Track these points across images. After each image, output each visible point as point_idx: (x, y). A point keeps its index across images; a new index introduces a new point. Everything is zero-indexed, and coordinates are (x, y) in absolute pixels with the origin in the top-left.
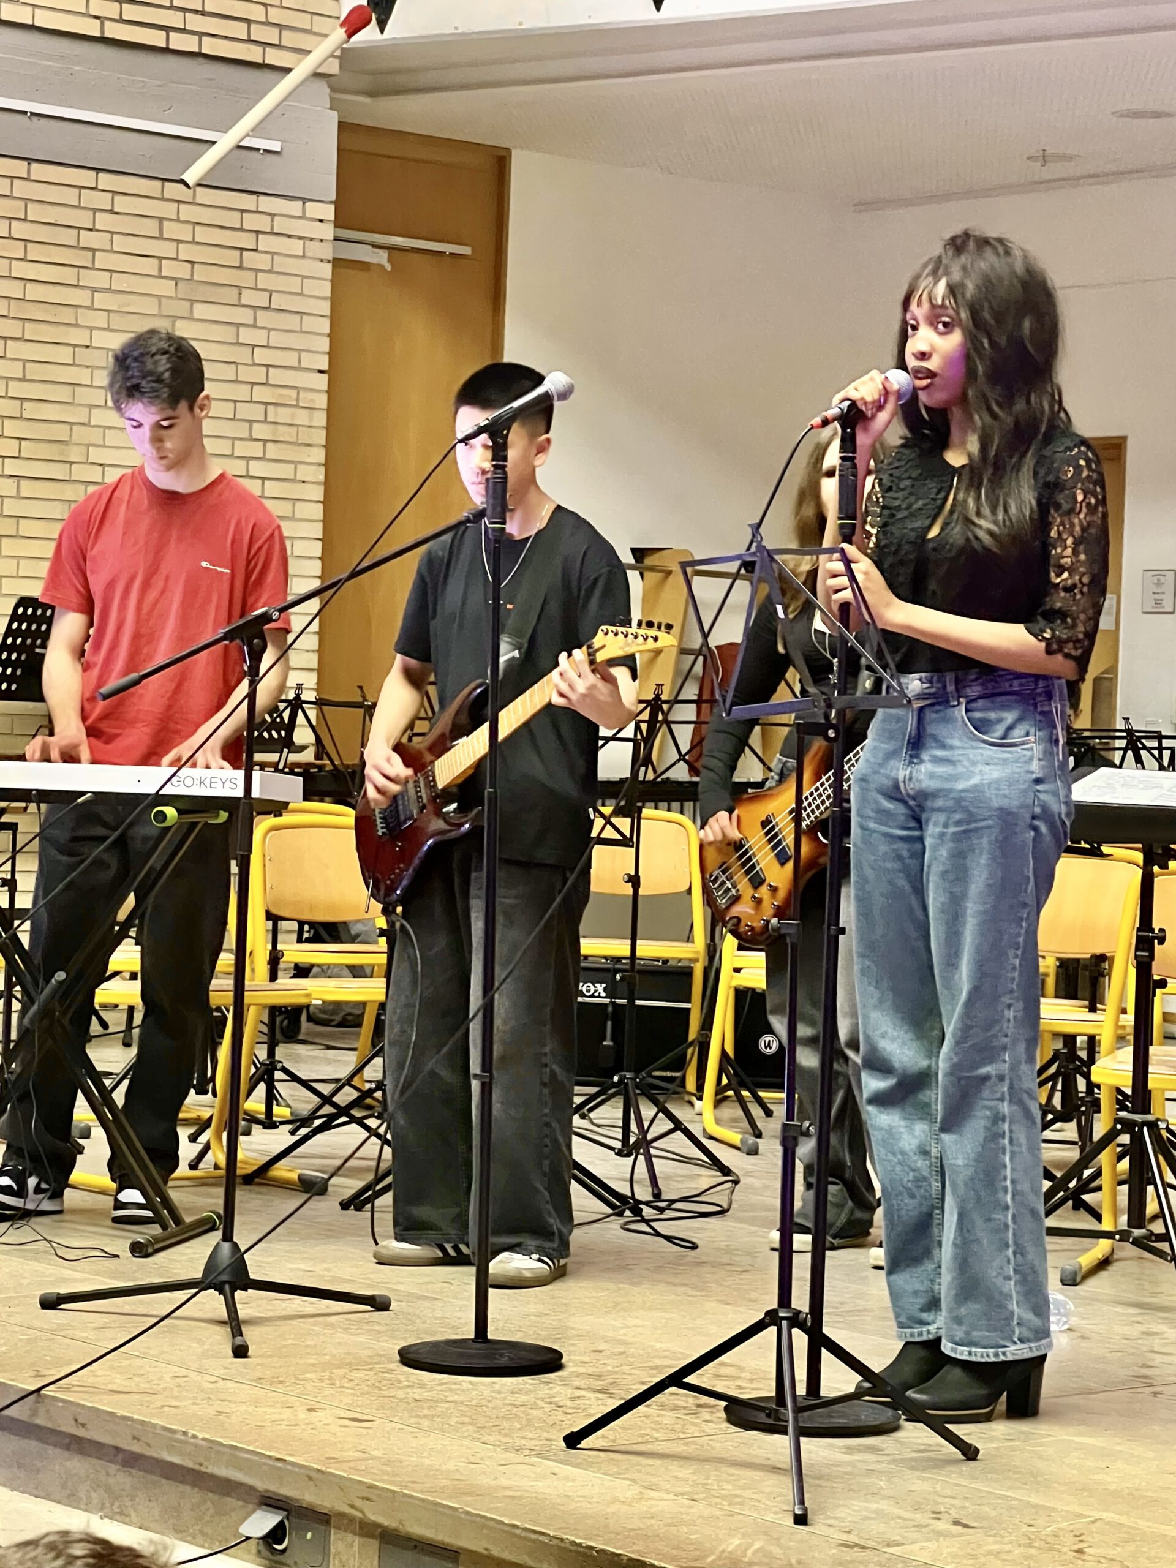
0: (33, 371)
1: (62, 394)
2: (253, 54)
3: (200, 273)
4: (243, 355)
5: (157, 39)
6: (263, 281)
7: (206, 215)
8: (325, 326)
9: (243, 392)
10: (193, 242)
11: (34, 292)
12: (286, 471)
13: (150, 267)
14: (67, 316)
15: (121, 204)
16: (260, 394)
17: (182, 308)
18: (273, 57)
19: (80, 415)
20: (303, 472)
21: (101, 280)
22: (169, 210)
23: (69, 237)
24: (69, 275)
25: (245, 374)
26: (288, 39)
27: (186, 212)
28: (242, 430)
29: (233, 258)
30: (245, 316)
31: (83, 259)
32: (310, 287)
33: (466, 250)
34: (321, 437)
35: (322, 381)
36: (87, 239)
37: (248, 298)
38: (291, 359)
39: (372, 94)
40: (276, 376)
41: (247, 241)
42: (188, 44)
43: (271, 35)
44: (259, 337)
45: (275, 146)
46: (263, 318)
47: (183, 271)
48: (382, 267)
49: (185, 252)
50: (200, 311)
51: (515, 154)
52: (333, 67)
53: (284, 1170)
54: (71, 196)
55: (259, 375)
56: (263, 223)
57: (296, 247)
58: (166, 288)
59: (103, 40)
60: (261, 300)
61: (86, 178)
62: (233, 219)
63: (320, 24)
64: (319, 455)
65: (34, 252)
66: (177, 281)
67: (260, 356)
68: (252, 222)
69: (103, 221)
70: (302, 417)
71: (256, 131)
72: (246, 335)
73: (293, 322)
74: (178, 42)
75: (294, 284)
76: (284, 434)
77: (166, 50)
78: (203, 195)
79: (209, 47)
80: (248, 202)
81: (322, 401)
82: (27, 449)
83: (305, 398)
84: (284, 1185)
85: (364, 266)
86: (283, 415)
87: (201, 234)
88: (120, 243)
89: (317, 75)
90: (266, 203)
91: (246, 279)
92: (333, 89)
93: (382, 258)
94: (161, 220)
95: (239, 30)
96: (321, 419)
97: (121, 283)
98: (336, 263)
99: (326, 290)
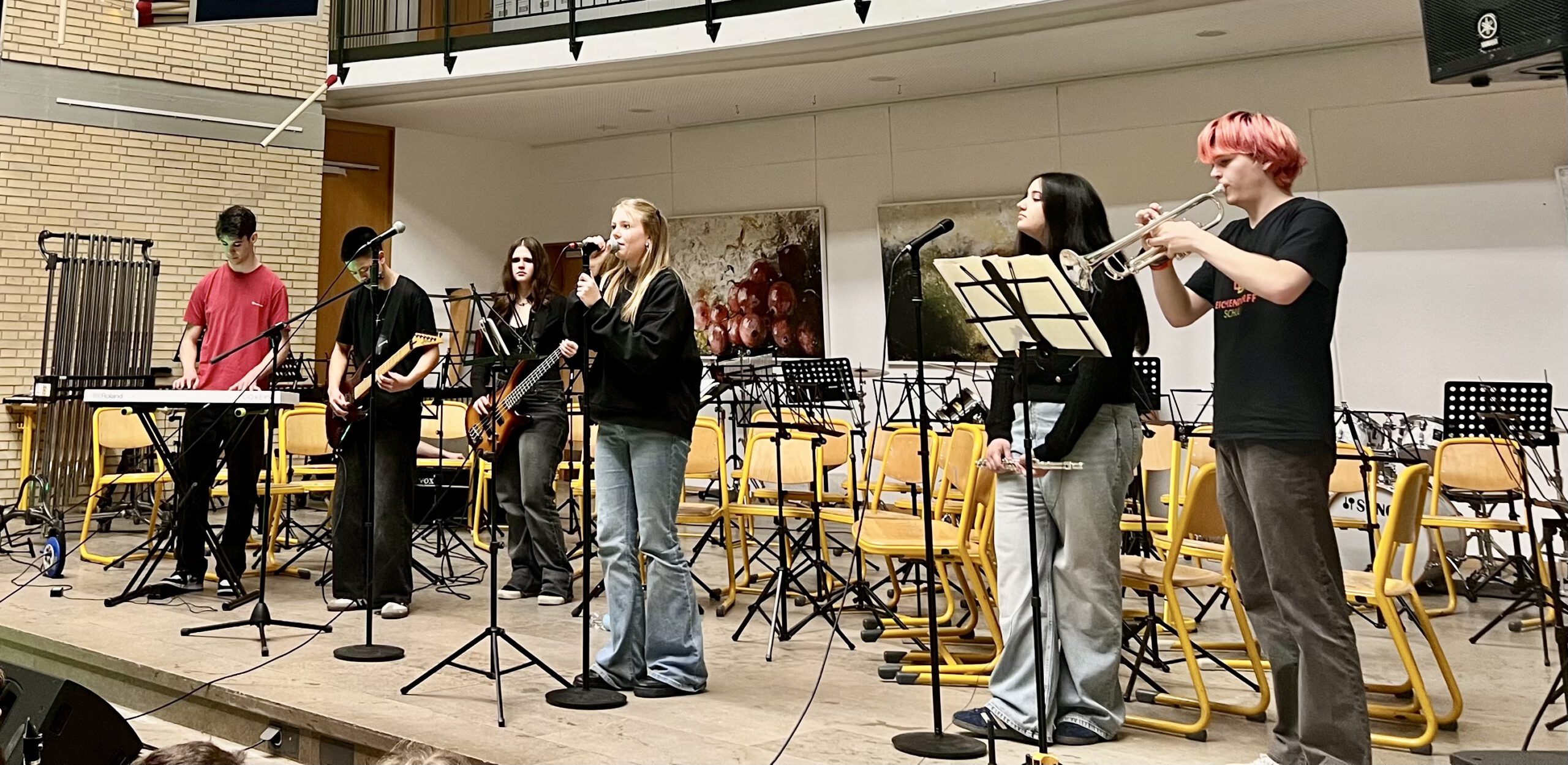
0: (199, 223)
2: (292, 94)
3: (269, 180)
4: (285, 213)
5: (254, 89)
6: (295, 183)
7: (272, 157)
8: (319, 200)
9: (285, 228)
10: (266, 168)
11: (201, 191)
12: (303, 261)
13: (248, 179)
14: (214, 200)
15: (237, 154)
16: (293, 229)
17: (261, 195)
18: (300, 95)
20: (310, 261)
21: (228, 185)
22: (256, 156)
23: (216, 168)
24: (215, 183)
25: (286, 221)
26: (306, 88)
27: (264, 157)
28: (285, 244)
29: (282, 174)
30: (287, 197)
31: (222, 176)
32: (313, 185)
33: (377, 168)
34: (317, 246)
35: (318, 223)
36: (223, 169)
37: (288, 190)
38: (305, 214)
39: (339, 108)
41: (288, 167)
42: (266, 91)
43: (299, 86)
44: (292, 206)
45: (300, 129)
46: (294, 198)
47: (262, 180)
48: (343, 176)
49: (263, 172)
50: (268, 196)
51: (397, 130)
52: (323, 98)
53: (293, 569)
54: (217, 152)
55: (292, 221)
56: (295, 160)
57: (308, 169)
58: (255, 187)
59: (232, 90)
60: (293, 190)
61: (224, 144)
62: (283, 159)
63: (318, 82)
64: (317, 254)
65: (202, 175)
66: (259, 184)
67: (293, 213)
68: (289, 159)
69: (230, 161)
70: (309, 238)
71: (290, 124)
72: (287, 205)
73: (306, 199)
74: (262, 90)
75: (307, 184)
76: (302, 245)
77: (257, 94)
78: (270, 149)
79: (274, 92)
80: (288, 151)
81: (318, 231)
83: (312, 230)
84: (292, 575)
85: (336, 175)
86: (302, 237)
87: (270, 165)
88: (236, 170)
89: (316, 101)
90: (297, 152)
91: (287, 182)
92: (323, 106)
93: (343, 172)
94: (253, 160)
95: (287, 85)
96: (317, 239)
97: (236, 186)
98: (324, 174)
99: (320, 186)
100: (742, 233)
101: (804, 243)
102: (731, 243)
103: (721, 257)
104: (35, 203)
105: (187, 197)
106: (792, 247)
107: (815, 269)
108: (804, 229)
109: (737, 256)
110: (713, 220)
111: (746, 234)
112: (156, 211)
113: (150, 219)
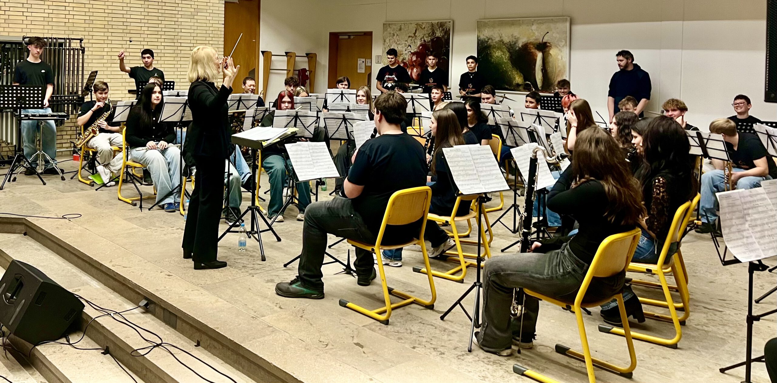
1: (173, 30)
3: (199, 7)
4: (208, 22)
6: (211, 8)
8: (223, 16)
9: (208, 28)
11: (166, 12)
12: (216, 43)
13: (189, 6)
14: (173, 16)
16: (211, 29)
17: (196, 14)
19: (176, 34)
20: (220, 43)
21: (180, 9)
25: (208, 25)
28: (208, 35)
29: (205, 4)
30: (208, 14)
32: (220, 9)
34: (223, 36)
35: (223, 26)
37: (208, 11)
38: (217, 22)
40: (214, 25)
44: (211, 18)
46: (211, 15)
47: (196, 7)
50: (199, 14)
55: (211, 25)
57: (218, 2)
58: (193, 10)
60: (211, 11)
64: (223, 39)
65: (167, 4)
66: (195, 9)
67: (211, 22)
70: (219, 33)
72: (208, 18)
73: (217, 15)
75: (217, 8)
76: (216, 36)
81: (223, 29)
82: (166, 40)
83: (220, 29)
86: (216, 32)
91: (208, 8)
93: (237, 1)
96: (223, 33)
97: (184, 9)
98: (226, 4)
99: (223, 9)
100: (416, 31)
101: (443, 36)
102: (410, 35)
103: (406, 41)
104: (87, 18)
105: (160, 15)
106: (438, 38)
107: (447, 48)
108: (443, 30)
109: (413, 41)
110: (403, 25)
111: (417, 31)
112: (146, 21)
113: (143, 25)
